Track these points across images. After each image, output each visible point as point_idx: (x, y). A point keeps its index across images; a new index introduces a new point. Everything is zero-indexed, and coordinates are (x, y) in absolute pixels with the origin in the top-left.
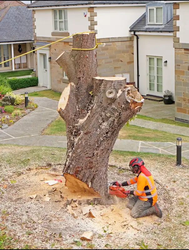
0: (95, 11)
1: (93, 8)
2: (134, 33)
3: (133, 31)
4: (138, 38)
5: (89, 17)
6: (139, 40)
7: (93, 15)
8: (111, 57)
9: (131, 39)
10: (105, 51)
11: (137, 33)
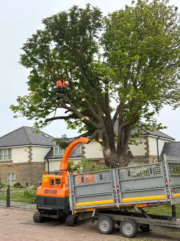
0: (32, 148)
1: (31, 146)
2: (47, 160)
3: (46, 159)
4: (48, 163)
5: (28, 151)
6: (49, 164)
7: (31, 150)
8: (37, 172)
9: (45, 163)
10: (35, 169)
11: (48, 160)
